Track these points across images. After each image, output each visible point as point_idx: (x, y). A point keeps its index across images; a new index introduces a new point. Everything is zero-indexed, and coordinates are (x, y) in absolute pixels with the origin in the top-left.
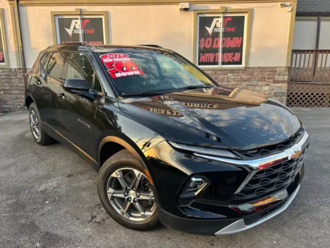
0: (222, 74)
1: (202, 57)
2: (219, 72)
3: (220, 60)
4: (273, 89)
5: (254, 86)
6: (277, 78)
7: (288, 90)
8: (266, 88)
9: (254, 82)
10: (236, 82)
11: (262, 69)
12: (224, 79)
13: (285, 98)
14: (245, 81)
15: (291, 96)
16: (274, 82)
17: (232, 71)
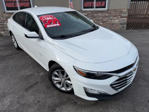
0: (95, 14)
1: (85, 4)
2: (94, 13)
3: (95, 6)
4: (120, 21)
5: (112, 19)
6: (123, 15)
7: (127, 21)
8: (117, 20)
9: (111, 18)
10: (102, 18)
11: (115, 10)
12: (96, 16)
13: (126, 25)
14: (107, 17)
15: (128, 24)
16: (121, 17)
17: (101, 12)
